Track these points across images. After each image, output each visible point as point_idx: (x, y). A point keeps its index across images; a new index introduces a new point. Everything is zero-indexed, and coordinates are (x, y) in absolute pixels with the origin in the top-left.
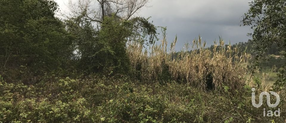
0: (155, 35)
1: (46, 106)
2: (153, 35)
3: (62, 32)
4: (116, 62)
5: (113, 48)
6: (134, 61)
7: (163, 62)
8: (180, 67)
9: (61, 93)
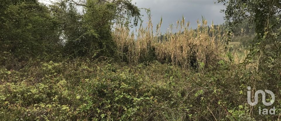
0: (139, 17)
1: (24, 88)
2: (137, 17)
3: (46, 17)
4: (101, 46)
5: (97, 32)
6: (121, 44)
7: (149, 44)
8: (166, 49)
9: (45, 77)
